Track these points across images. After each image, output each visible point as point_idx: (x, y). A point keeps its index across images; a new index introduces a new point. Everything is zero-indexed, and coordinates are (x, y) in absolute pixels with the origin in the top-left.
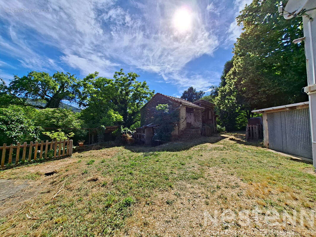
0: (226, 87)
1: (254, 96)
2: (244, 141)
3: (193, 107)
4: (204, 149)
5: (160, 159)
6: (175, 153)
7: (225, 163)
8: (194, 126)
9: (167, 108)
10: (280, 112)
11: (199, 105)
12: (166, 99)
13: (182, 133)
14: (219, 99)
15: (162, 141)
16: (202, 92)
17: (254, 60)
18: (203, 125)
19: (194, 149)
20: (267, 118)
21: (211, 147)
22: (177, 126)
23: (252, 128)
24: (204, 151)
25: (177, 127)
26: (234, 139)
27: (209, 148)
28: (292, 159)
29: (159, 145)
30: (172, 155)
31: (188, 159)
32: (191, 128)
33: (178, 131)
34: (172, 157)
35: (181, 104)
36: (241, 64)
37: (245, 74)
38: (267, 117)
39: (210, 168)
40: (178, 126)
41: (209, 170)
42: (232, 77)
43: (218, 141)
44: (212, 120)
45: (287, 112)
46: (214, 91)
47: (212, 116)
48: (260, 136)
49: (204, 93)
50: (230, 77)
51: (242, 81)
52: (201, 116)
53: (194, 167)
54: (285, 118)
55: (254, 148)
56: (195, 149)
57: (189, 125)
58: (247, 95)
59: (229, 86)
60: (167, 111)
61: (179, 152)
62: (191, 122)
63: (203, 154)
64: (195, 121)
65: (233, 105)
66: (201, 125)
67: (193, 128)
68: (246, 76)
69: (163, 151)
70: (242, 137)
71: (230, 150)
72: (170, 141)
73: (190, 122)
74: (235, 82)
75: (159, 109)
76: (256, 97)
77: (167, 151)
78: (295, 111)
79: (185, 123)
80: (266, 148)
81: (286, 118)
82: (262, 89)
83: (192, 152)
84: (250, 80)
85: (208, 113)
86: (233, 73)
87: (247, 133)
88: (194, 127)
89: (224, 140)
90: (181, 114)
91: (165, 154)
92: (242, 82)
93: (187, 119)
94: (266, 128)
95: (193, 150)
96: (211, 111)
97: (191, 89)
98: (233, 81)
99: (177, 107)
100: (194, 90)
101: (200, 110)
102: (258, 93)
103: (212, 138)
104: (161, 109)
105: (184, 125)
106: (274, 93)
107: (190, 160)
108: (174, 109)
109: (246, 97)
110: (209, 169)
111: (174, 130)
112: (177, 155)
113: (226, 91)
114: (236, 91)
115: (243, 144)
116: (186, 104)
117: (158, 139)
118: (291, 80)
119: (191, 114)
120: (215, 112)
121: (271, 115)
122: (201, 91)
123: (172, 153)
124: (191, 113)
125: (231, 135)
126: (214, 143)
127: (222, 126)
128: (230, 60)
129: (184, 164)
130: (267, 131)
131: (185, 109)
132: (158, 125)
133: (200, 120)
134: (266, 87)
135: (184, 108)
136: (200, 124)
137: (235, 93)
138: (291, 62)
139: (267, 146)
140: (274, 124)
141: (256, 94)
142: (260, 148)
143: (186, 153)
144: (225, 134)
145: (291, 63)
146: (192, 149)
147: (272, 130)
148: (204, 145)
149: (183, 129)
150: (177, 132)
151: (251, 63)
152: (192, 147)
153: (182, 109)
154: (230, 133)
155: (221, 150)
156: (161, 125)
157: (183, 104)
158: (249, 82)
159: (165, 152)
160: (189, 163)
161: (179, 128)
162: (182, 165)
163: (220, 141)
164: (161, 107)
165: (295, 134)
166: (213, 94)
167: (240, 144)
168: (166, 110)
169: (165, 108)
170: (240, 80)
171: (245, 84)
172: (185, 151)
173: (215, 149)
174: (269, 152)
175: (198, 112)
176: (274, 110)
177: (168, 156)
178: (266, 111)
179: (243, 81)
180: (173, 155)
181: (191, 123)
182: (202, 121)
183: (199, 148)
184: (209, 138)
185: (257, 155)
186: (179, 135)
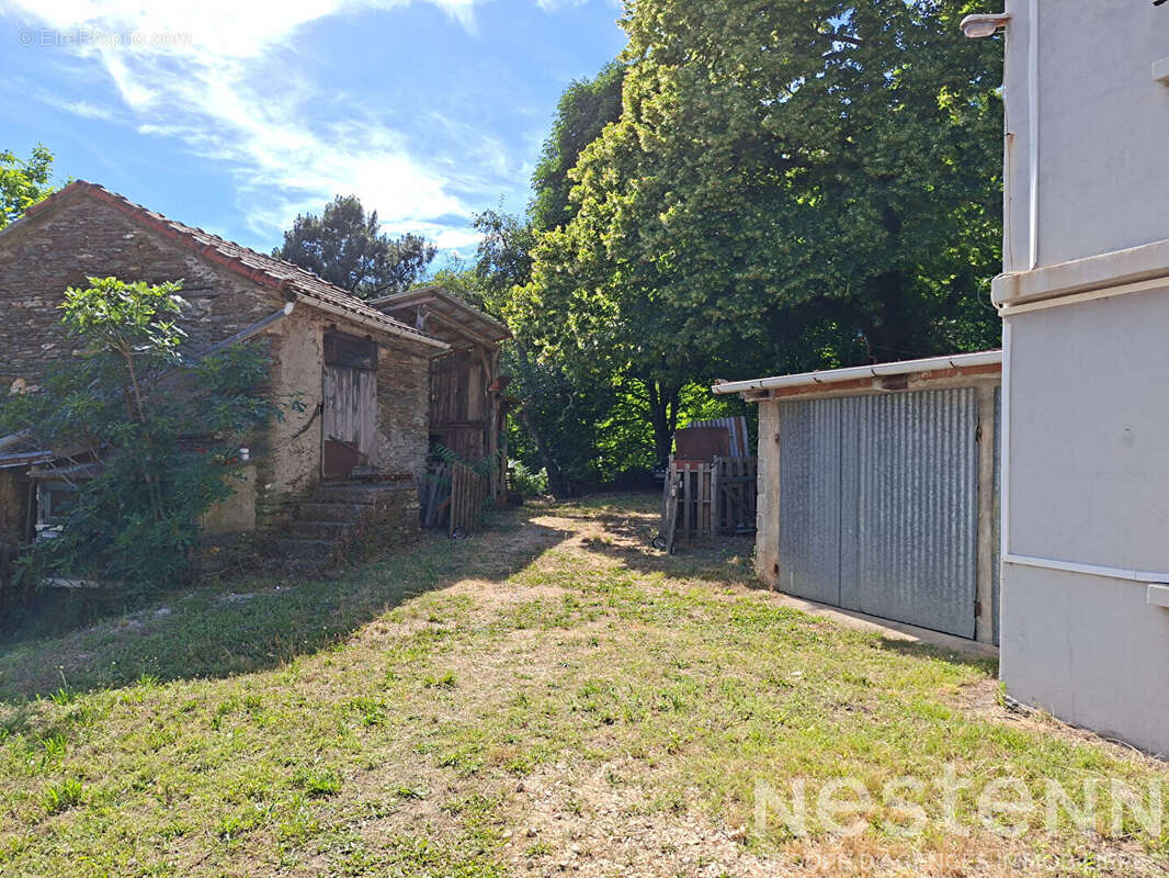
0: (576, 229)
1: (711, 302)
2: (657, 553)
3: (373, 330)
4: (451, 626)
5: (93, 769)
6: (233, 688)
7: (608, 721)
8: (373, 461)
9: (168, 316)
10: (841, 398)
11: (412, 323)
12: (163, 248)
13: (286, 517)
14: (536, 299)
15: (109, 585)
16: (417, 247)
17: (730, 99)
18: (435, 459)
19: (384, 632)
20: (777, 430)
21: (496, 605)
22: (247, 463)
23: (694, 476)
24: (457, 646)
25: (250, 473)
26: (608, 544)
27: (485, 618)
28: (888, 644)
29: (82, 624)
30: (216, 706)
31: (355, 729)
32: (358, 478)
33: (260, 503)
34: (211, 736)
35: (292, 298)
36: (667, 106)
37: (681, 174)
38: (778, 419)
39: (527, 784)
40: (260, 466)
41: (519, 797)
42: (611, 174)
43: (529, 562)
44: (482, 425)
45: (870, 398)
46: (500, 245)
47: (485, 404)
48: (724, 524)
49: (432, 253)
50: (598, 173)
51: (665, 210)
52: (423, 399)
53: (410, 796)
54: (859, 431)
55: (713, 592)
56: (393, 629)
57: (340, 456)
58: (682, 296)
59: (593, 232)
60: (168, 338)
61: (268, 677)
62: (356, 436)
63: (454, 665)
64: (385, 427)
65: (607, 346)
66: (421, 460)
67: (368, 480)
68: (683, 183)
69: (127, 678)
70: (639, 528)
71: (608, 621)
72: (188, 584)
73: (350, 440)
74: (627, 211)
75: (90, 318)
76: (720, 308)
77: (164, 678)
78: (900, 394)
79: (312, 442)
80: (766, 587)
81: (863, 436)
82: (753, 271)
83: (379, 661)
84: (701, 212)
85: (464, 381)
86: (618, 151)
87: (670, 506)
88: (374, 468)
89: (556, 549)
90: (285, 378)
91: (148, 710)
92: (663, 217)
93: (329, 411)
94: (771, 482)
95: (374, 645)
96: (483, 372)
97: (347, 214)
98: (613, 198)
99: (253, 319)
100: (366, 222)
101: (421, 357)
102: (729, 291)
103: (487, 543)
104: (115, 316)
105: (304, 457)
106: (799, 300)
107: (376, 735)
108: (233, 332)
109: (676, 304)
110: (520, 790)
111: (223, 492)
112: (253, 706)
113: (573, 254)
114: (622, 267)
115: (655, 569)
116: (324, 305)
117: (75, 572)
118: (862, 245)
119: (357, 382)
120: (505, 381)
121: (797, 408)
122: (410, 237)
123: (206, 687)
124: (362, 375)
125: (587, 519)
126: (505, 575)
127: (533, 466)
128: (592, 81)
129: (328, 785)
130: (776, 497)
131: (320, 336)
132: (78, 450)
133: (415, 426)
134: (764, 261)
135: (311, 335)
136: (414, 453)
137: (618, 274)
138: (868, 154)
139: (770, 577)
140: (808, 460)
141: (723, 294)
142: (742, 593)
143: (334, 674)
144: (553, 515)
145: (866, 160)
146: (370, 631)
147: (796, 489)
148: (446, 592)
149: (293, 483)
150: (249, 508)
151: (715, 113)
152: (370, 619)
153: (293, 335)
154: (577, 506)
155: (562, 623)
156: (103, 453)
157: (307, 300)
158: (694, 221)
159: (146, 690)
160: (371, 768)
161: (261, 482)
162: (316, 793)
163: (537, 563)
164: (115, 301)
165: (895, 512)
166: (493, 267)
167: (645, 573)
168: (159, 333)
169: (155, 319)
170: (653, 201)
171: (674, 230)
172: (323, 656)
173: (522, 617)
174: (788, 615)
175: (408, 372)
176: (820, 385)
177: (171, 728)
178: (779, 391)
179: (671, 210)
180: (223, 712)
181: (356, 444)
182: (426, 434)
183: (421, 625)
184: (472, 540)
185: (746, 638)
186: (265, 528)
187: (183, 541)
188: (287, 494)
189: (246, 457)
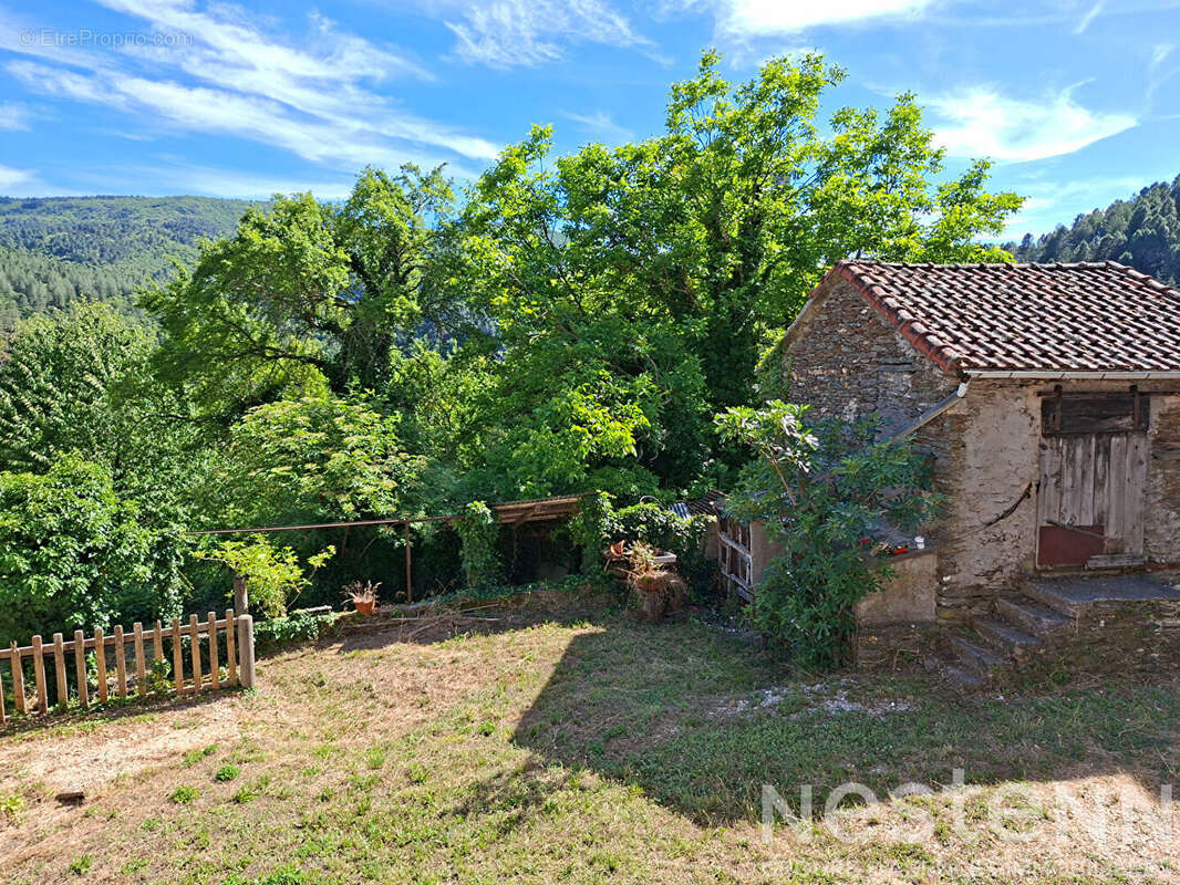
12: (883, 322)
13: (975, 610)
22: (922, 553)
25: (928, 562)
35: (965, 378)
40: (941, 556)
79: (1019, 527)
93: (1049, 491)
99: (939, 397)
105: (1007, 545)
108: (923, 412)
124: (1114, 440)
131: (1036, 403)
135: (1017, 405)
161: (940, 572)
181: (1098, 527)
186: (944, 622)
187: (823, 631)
188: (979, 587)
189: (921, 547)
